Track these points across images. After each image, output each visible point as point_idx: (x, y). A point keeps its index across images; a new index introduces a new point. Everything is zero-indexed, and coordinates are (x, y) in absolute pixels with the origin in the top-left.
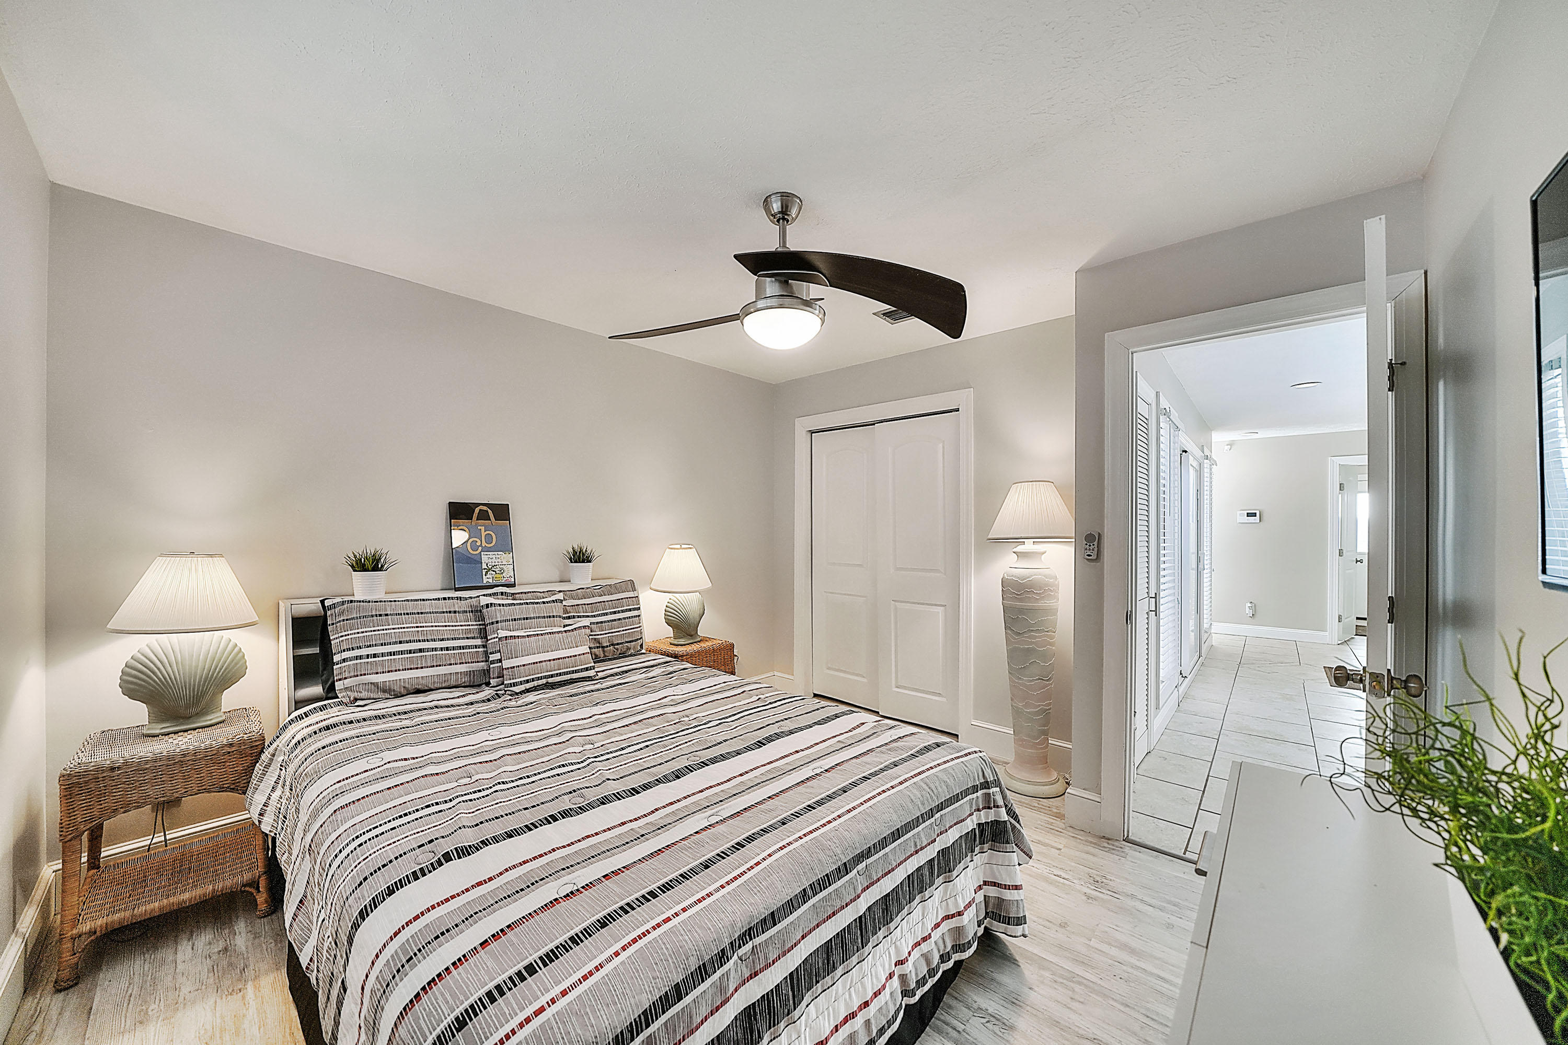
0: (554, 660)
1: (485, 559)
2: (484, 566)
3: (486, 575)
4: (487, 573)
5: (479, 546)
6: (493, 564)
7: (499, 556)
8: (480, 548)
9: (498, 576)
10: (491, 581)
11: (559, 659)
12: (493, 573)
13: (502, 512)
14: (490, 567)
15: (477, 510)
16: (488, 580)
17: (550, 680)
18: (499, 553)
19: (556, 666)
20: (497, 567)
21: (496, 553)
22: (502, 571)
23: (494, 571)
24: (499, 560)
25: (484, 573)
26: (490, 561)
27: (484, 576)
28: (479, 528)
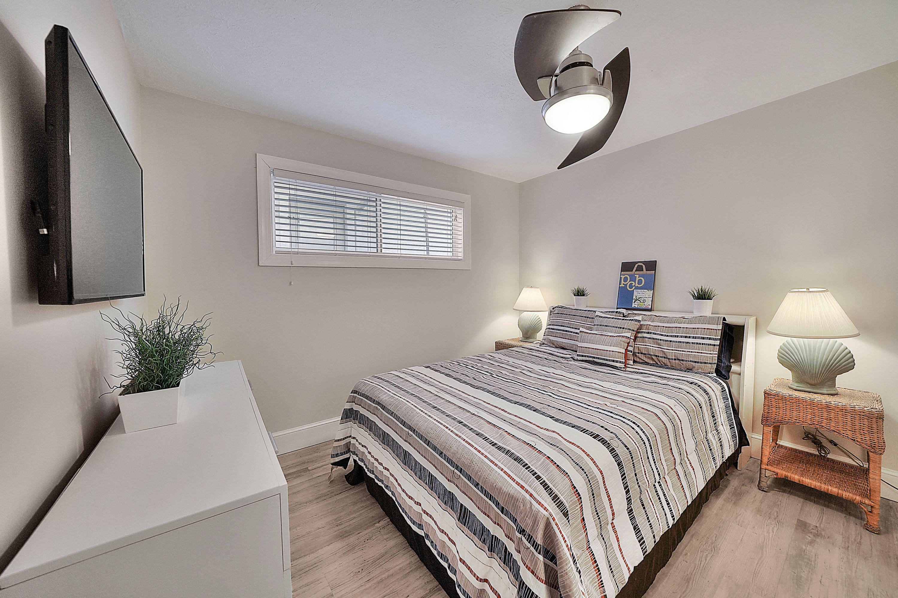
0: (595, 349)
1: (635, 293)
2: (634, 297)
3: (634, 303)
4: (635, 301)
5: (634, 286)
6: (640, 297)
7: (644, 292)
8: (634, 287)
9: (641, 304)
10: (636, 306)
11: (598, 349)
12: (638, 301)
13: (652, 266)
14: (638, 298)
15: (636, 266)
16: (635, 305)
17: (595, 360)
18: (645, 290)
19: (597, 353)
20: (642, 298)
21: (643, 290)
22: (644, 301)
23: (639, 301)
24: (644, 295)
25: (633, 301)
26: (638, 295)
27: (633, 303)
28: (635, 276)
